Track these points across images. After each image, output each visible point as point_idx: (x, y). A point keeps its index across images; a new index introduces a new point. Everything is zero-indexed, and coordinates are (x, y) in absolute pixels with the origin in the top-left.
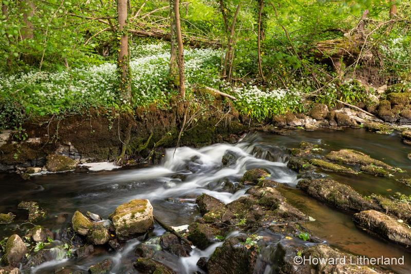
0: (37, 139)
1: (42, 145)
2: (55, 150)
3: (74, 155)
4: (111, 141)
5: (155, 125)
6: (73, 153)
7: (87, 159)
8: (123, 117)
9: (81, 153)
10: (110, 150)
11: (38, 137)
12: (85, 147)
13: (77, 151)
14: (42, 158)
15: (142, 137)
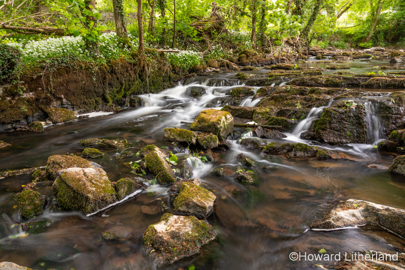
0: (31, 93)
1: (37, 100)
2: (50, 104)
3: (67, 108)
4: (95, 92)
5: (125, 76)
6: (66, 106)
7: (79, 111)
8: (101, 70)
9: (74, 105)
10: (96, 101)
11: (31, 91)
12: (76, 99)
13: (70, 104)
14: (37, 113)
15: (116, 88)
